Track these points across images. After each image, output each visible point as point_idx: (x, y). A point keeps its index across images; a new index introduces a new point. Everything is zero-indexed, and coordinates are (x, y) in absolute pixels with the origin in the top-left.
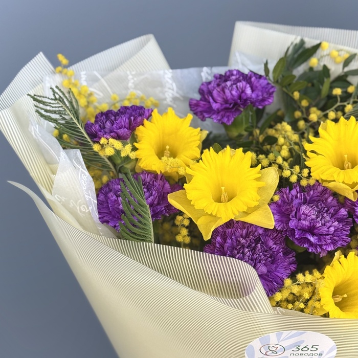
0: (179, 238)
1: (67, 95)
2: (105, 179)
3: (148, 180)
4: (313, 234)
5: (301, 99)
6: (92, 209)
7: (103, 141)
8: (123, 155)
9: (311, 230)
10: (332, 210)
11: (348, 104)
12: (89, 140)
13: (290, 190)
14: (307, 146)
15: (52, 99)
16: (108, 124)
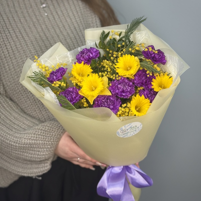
0: (85, 106)
1: (39, 73)
2: (58, 93)
3: (71, 90)
4: (124, 93)
5: (110, 51)
6: (58, 104)
7: (55, 82)
8: (62, 85)
9: (123, 91)
10: (127, 84)
11: (124, 49)
12: (50, 83)
13: (114, 81)
14: (116, 66)
15: (35, 76)
16: (55, 77)
